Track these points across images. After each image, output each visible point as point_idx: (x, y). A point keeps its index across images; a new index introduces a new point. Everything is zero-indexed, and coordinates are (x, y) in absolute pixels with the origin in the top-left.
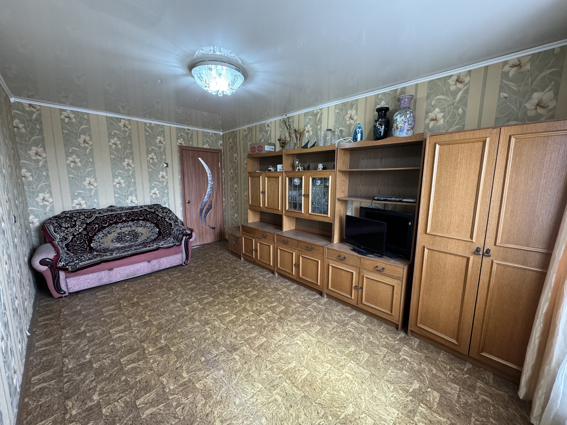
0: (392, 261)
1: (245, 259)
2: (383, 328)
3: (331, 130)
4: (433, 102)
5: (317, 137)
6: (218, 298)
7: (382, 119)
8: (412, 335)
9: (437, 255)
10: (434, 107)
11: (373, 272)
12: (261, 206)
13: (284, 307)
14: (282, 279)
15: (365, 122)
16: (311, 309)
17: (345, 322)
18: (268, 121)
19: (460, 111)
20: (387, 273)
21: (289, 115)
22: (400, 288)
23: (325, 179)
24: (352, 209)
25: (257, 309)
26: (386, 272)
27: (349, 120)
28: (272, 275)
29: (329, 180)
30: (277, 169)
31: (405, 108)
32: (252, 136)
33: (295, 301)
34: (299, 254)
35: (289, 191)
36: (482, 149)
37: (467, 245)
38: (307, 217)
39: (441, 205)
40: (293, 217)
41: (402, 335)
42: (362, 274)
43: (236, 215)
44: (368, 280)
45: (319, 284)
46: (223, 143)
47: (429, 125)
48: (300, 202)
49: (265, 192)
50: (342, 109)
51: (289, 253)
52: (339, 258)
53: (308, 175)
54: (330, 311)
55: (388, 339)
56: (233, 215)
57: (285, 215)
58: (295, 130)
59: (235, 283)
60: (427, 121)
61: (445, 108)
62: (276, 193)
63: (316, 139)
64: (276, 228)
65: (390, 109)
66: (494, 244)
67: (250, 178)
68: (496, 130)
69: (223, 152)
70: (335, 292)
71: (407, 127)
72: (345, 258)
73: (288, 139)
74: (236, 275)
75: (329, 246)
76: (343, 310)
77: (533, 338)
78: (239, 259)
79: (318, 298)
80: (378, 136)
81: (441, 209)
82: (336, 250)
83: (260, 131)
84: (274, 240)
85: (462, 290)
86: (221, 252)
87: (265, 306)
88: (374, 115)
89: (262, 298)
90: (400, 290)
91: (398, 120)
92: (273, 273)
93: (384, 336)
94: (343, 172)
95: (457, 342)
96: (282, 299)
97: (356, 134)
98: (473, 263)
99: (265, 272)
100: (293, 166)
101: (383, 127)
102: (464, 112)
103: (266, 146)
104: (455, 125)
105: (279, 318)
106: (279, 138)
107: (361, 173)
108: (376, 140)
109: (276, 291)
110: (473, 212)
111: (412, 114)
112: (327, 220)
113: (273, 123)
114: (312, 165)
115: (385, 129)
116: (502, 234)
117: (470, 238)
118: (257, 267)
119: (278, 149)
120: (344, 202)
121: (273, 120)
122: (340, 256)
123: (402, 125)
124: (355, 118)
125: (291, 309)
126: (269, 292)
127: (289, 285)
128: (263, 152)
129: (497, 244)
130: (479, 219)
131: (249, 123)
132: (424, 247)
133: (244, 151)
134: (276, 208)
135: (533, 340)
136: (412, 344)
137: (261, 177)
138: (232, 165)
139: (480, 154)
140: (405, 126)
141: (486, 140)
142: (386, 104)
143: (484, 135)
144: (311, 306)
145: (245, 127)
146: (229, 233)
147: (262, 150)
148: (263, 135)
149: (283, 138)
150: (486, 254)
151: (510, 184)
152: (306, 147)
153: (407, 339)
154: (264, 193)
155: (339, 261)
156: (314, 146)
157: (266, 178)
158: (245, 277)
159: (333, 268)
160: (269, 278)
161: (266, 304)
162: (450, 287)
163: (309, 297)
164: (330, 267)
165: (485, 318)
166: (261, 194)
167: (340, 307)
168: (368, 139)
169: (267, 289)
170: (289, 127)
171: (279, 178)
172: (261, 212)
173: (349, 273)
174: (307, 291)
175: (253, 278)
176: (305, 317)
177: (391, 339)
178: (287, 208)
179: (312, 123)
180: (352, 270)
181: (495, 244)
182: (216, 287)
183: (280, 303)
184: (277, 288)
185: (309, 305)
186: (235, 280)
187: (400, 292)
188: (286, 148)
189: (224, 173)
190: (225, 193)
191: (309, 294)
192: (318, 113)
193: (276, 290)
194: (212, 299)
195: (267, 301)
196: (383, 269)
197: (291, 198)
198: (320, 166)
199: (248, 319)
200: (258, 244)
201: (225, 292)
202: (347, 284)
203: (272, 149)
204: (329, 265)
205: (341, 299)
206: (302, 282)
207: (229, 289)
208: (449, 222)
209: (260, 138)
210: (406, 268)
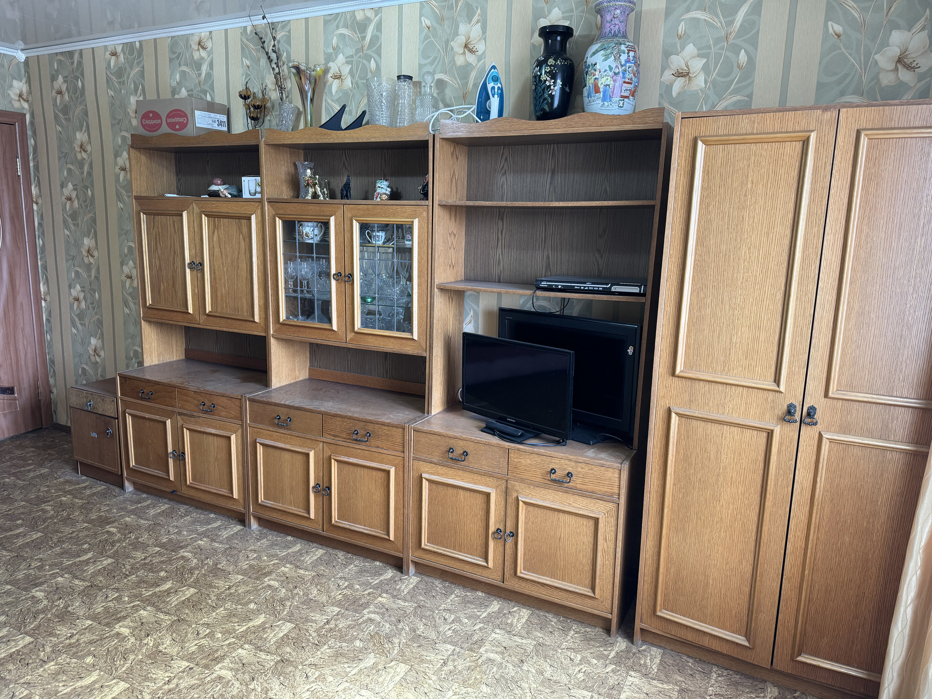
0: (590, 453)
1: (139, 487)
2: (574, 634)
3: (410, 78)
4: (681, 28)
5: (369, 96)
6: (51, 634)
7: (556, 60)
8: (644, 642)
9: (700, 430)
10: (684, 39)
11: (545, 486)
12: (190, 311)
13: (289, 626)
14: (273, 537)
15: (507, 64)
16: (373, 616)
17: (476, 638)
18: (201, 31)
19: (743, 57)
20: (579, 486)
21: (273, 17)
22: (613, 521)
23: (400, 227)
24: (476, 314)
25: (201, 648)
26: (576, 482)
27: (464, 53)
28: (239, 527)
29: (411, 233)
30: (240, 191)
31: (615, 35)
32: (142, 74)
33: (324, 599)
34: (326, 455)
35: (285, 263)
36: (799, 159)
37: (767, 399)
38: (349, 341)
39: (709, 301)
40: (301, 342)
41: (621, 644)
42: (515, 495)
43: (93, 341)
44: (531, 508)
45: (392, 538)
46: (30, 92)
47: (670, 87)
48: (325, 297)
49: (202, 264)
50: (442, 19)
51: (295, 455)
52: (451, 455)
53: (348, 215)
54: (428, 613)
55: (589, 663)
56: (83, 343)
57: (277, 339)
58: (297, 68)
59: (109, 573)
60: (668, 76)
61: (709, 47)
62: (244, 266)
63: (365, 101)
64: (246, 380)
65: (576, 33)
66: (823, 393)
67: (143, 217)
68: (829, 113)
69: (32, 123)
70: (441, 554)
71: (619, 88)
72: (465, 453)
73: (274, 95)
74: (113, 544)
75: (418, 425)
76: (465, 602)
77: (903, 603)
78: (117, 490)
79: (392, 578)
80: (546, 108)
81: (708, 311)
82: (439, 435)
83: (171, 60)
84: (241, 417)
85: (757, 511)
86: (45, 471)
87: (227, 633)
88: (534, 46)
89: (214, 608)
90: (614, 529)
91: (598, 67)
92: (242, 520)
93: (579, 657)
94: (452, 209)
95: (748, 641)
96: (282, 601)
97: (484, 96)
98: (781, 444)
99: (215, 521)
100: (295, 184)
101: (559, 82)
102: (751, 61)
103: (197, 113)
104: (731, 94)
105: (276, 663)
106: (241, 88)
107: (501, 212)
108: (539, 118)
109: (257, 579)
110: (779, 319)
111: (632, 54)
112: (409, 349)
113: (219, 39)
114: (356, 184)
115: (562, 90)
116: (840, 368)
117: (775, 382)
118: (183, 508)
119: (240, 124)
120: (456, 295)
121: (218, 27)
122: (451, 450)
123: (610, 81)
124: (480, 47)
125: (312, 628)
126: (238, 585)
127: (300, 553)
128: (188, 131)
129: (830, 394)
130: (793, 335)
131: (127, 27)
132: (669, 411)
133: (113, 125)
134: (246, 315)
135: (902, 609)
136: (645, 665)
137: (185, 214)
138: (69, 170)
139: (795, 174)
140: (617, 84)
141: (808, 138)
142: (564, 18)
143: (803, 125)
144: (372, 608)
145: (116, 41)
146: (74, 404)
147: (183, 126)
148: (183, 74)
149: (255, 89)
150: (808, 420)
151: (858, 246)
152: (334, 123)
153: (634, 654)
154: (197, 266)
155: (450, 463)
156: (357, 123)
157: (204, 219)
158: (144, 547)
159: (434, 486)
160: (230, 539)
161: (228, 626)
162: (731, 506)
163: (363, 579)
164: (425, 484)
165: (806, 572)
166: (188, 271)
167: (457, 594)
168: (519, 114)
169: (225, 574)
170: (273, 56)
171: (249, 219)
172: (187, 330)
173: (478, 495)
174: (357, 563)
175: (175, 546)
176: (358, 643)
177: (595, 661)
178: (283, 316)
179: (350, 51)
180: (487, 486)
181: (826, 395)
182: (40, 595)
183: (275, 613)
184: (260, 569)
185: (366, 605)
186: (110, 561)
187: (613, 534)
188: (266, 124)
189: (40, 195)
190: (45, 268)
191: (362, 571)
192: (368, 20)
193: (258, 573)
194: (28, 639)
195: (231, 615)
196: (569, 475)
197: (295, 285)
198: (383, 188)
199: (171, 686)
200: (187, 434)
201: (77, 606)
202: (473, 528)
203: (220, 123)
204: (421, 478)
205: (457, 572)
206: (342, 538)
207: (88, 595)
208: (728, 343)
209: (174, 84)
210: (626, 467)
